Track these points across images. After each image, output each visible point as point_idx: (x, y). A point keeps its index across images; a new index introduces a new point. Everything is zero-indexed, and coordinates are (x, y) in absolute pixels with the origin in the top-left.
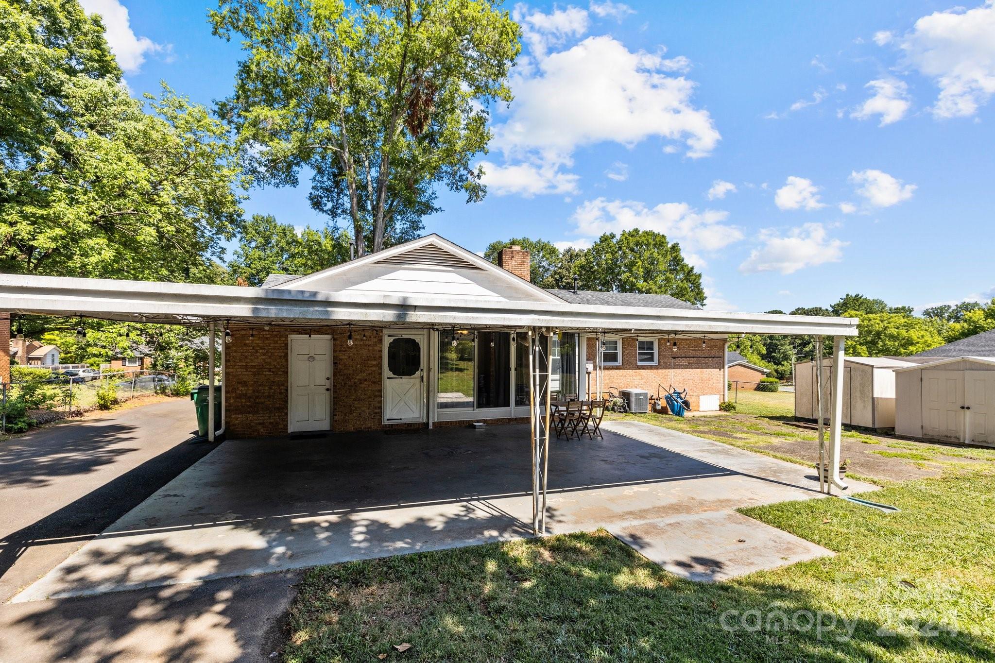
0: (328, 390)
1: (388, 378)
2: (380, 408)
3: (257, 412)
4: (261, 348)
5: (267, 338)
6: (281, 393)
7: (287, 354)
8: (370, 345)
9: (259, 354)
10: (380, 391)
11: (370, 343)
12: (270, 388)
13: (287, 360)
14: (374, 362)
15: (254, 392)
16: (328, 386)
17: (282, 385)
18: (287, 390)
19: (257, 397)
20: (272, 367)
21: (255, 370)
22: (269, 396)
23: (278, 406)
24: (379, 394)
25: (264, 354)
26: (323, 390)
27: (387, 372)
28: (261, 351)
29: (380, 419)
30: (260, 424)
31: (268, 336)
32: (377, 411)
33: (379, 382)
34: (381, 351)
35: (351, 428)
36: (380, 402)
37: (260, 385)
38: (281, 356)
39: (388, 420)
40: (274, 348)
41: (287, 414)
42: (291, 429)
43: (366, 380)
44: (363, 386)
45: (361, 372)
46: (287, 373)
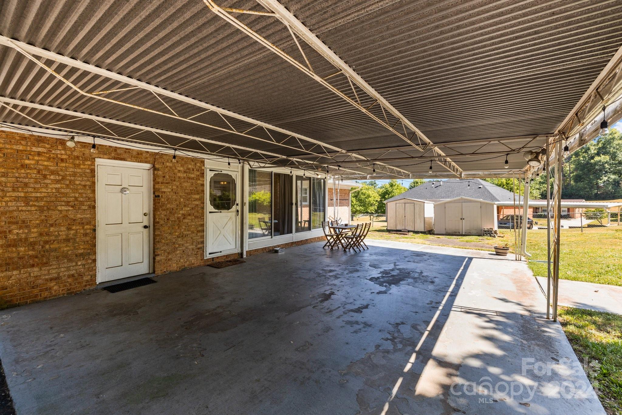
0: (145, 227)
1: (210, 212)
2: (203, 242)
3: (46, 264)
4: (53, 173)
5: (62, 160)
6: (86, 235)
7: (94, 183)
8: (193, 178)
9: (46, 181)
10: (203, 225)
11: (193, 176)
12: (69, 229)
13: (94, 191)
14: (197, 196)
15: (41, 234)
16: (146, 223)
17: (88, 223)
18: (95, 230)
19: (46, 242)
20: (72, 199)
21: (42, 204)
22: (67, 240)
23: (81, 251)
24: (201, 229)
25: (58, 182)
26: (140, 228)
27: (209, 207)
28: (52, 177)
29: (202, 255)
30: (51, 280)
31: (64, 157)
32: (199, 246)
33: (202, 216)
34: (203, 185)
35: (174, 267)
36: (203, 237)
37: (52, 225)
38: (85, 186)
39: (210, 254)
40: (74, 174)
41: (94, 261)
42: (100, 279)
43: (190, 215)
44: (186, 221)
45: (185, 206)
46: (94, 207)
